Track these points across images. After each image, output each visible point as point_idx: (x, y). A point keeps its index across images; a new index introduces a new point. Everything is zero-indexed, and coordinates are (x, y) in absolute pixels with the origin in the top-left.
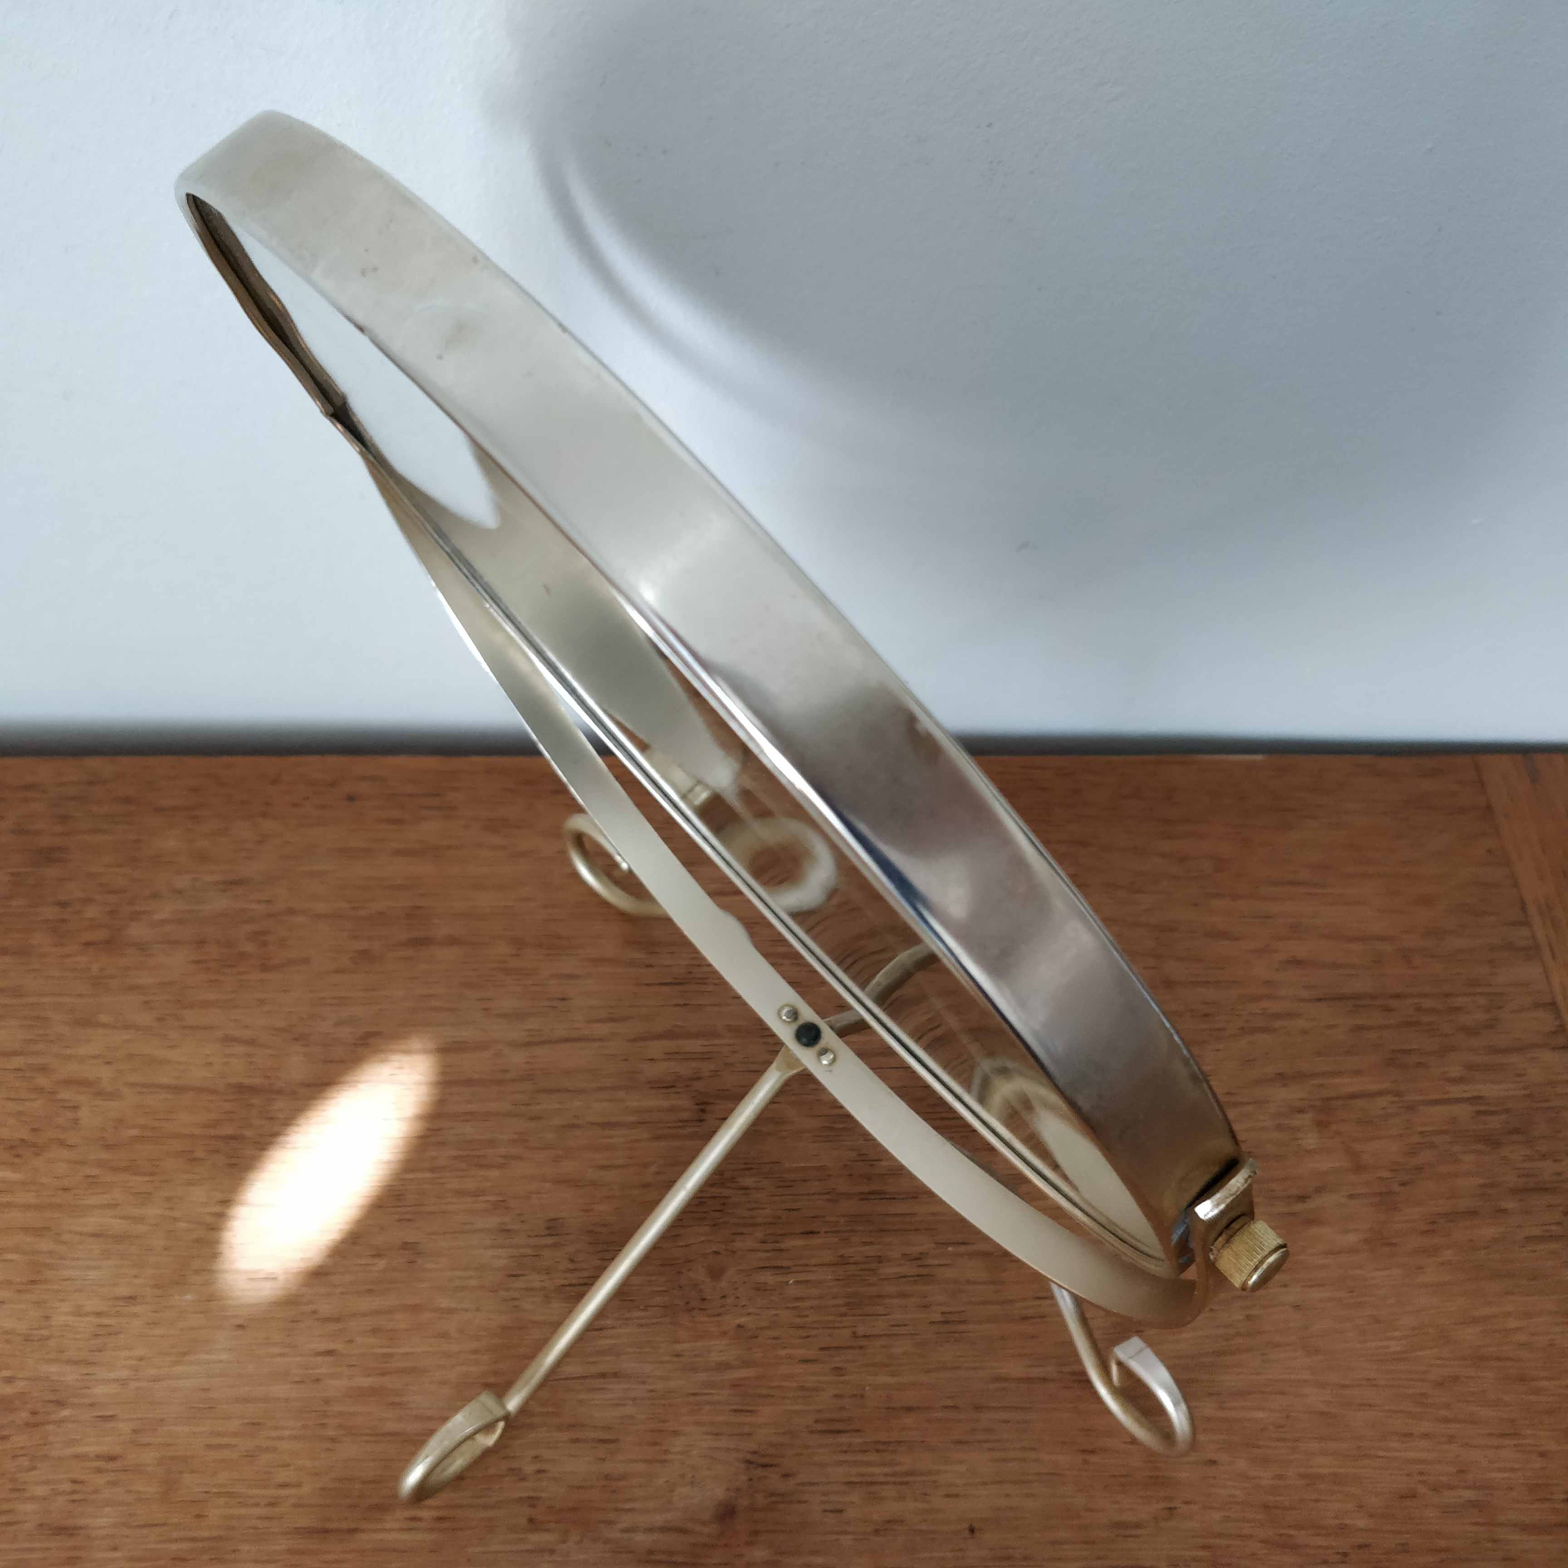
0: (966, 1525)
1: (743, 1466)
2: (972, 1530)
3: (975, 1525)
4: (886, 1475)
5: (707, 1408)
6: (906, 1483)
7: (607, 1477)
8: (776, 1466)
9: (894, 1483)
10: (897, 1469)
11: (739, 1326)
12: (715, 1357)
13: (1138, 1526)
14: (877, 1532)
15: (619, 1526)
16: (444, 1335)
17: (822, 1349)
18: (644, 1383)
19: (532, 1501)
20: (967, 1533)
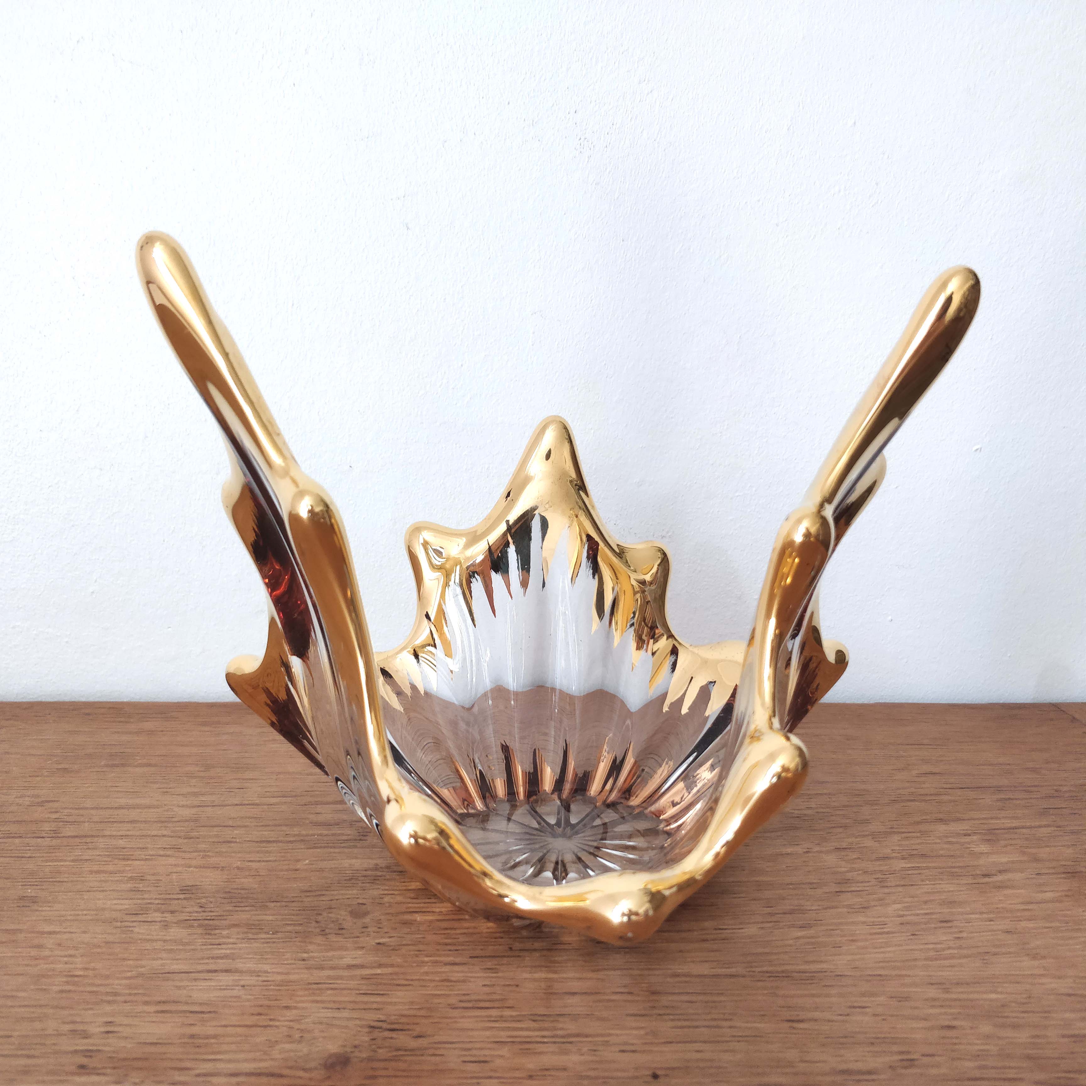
0: (649, 1073)
1: (367, 1030)
2: (655, 1076)
3: (659, 1072)
4: (544, 1037)
5: (329, 992)
6: (571, 1043)
7: (192, 1036)
8: (409, 1030)
9: (555, 1043)
10: (560, 1033)
11: (379, 944)
12: (348, 961)
13: (870, 1072)
14: (530, 1077)
15: (197, 1072)
16: (39, 947)
17: (471, 957)
18: (259, 976)
19: (88, 1053)
20: (650, 1079)
